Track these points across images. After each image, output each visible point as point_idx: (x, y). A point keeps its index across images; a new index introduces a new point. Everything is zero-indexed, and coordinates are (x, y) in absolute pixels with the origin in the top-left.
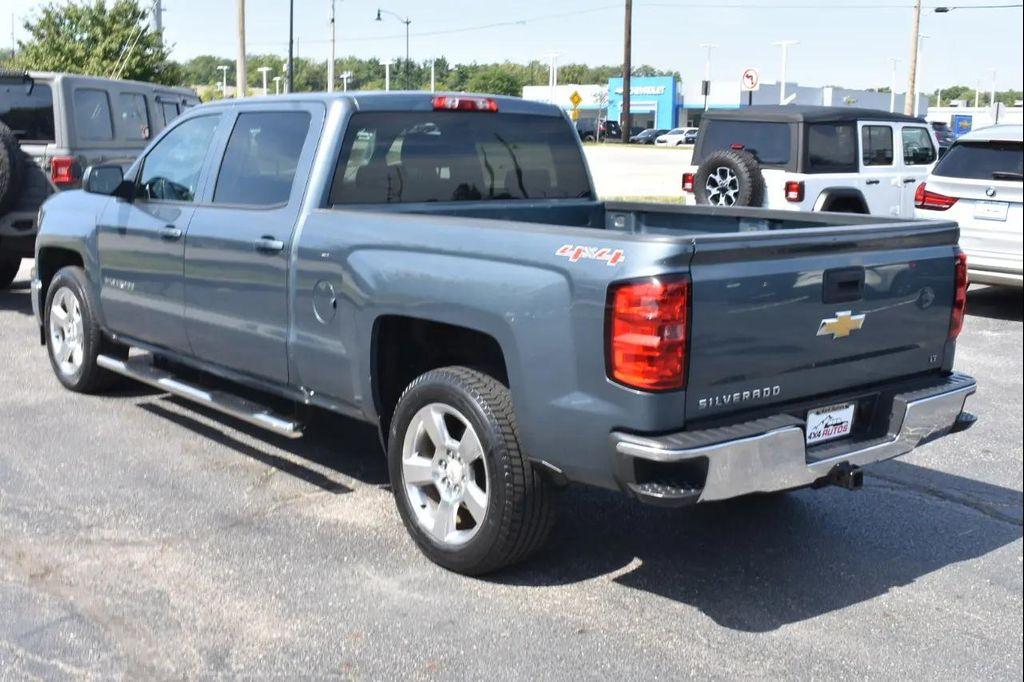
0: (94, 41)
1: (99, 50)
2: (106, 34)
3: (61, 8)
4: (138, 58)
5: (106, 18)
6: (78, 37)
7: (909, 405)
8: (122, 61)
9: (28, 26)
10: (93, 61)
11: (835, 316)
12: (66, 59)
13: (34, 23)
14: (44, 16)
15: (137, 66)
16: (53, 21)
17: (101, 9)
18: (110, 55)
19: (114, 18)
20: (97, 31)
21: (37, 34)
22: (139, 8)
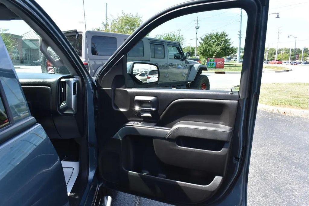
0: (215, 41)
1: (216, 44)
2: (218, 40)
5: (218, 36)
8: (220, 46)
9: (201, 39)
10: (214, 46)
12: (208, 46)
13: (203, 38)
14: (205, 37)
15: (224, 47)
16: (207, 38)
17: (217, 35)
18: (218, 44)
19: (220, 36)
20: (216, 39)
21: (203, 40)
22: (226, 34)
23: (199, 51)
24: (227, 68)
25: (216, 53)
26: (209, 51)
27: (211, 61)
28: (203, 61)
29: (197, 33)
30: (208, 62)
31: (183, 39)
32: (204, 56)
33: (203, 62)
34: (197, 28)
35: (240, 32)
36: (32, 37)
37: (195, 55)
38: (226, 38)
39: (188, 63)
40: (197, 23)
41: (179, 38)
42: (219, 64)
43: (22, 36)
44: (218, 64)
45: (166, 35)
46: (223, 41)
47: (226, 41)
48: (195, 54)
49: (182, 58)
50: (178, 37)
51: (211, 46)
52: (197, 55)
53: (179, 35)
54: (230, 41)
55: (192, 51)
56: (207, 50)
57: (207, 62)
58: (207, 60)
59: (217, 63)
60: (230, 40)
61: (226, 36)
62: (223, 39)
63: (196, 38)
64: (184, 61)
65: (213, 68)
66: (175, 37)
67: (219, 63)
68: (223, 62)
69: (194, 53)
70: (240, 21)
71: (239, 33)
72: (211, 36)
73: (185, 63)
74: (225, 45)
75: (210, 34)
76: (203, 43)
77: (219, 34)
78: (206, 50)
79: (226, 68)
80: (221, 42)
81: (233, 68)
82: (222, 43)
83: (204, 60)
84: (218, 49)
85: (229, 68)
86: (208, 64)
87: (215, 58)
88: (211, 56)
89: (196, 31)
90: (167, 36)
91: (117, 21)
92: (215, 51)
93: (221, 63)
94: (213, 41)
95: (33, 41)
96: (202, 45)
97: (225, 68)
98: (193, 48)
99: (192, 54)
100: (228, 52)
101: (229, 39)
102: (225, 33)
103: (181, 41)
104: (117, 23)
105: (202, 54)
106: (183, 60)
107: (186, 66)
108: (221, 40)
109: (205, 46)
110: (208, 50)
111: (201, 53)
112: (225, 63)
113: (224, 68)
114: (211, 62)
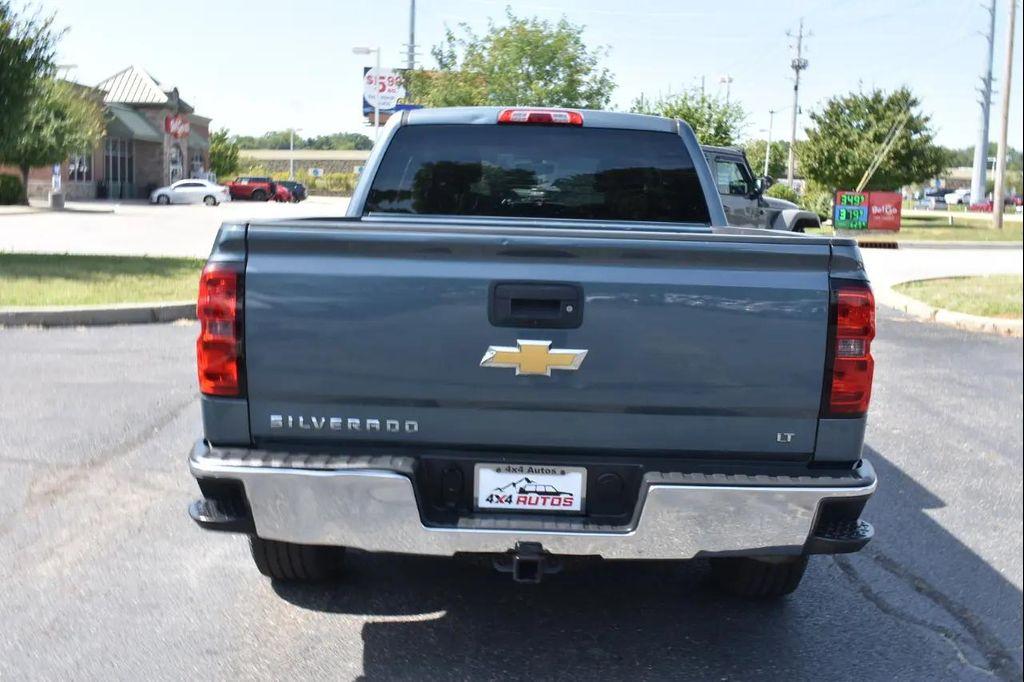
0: (868, 125)
1: (870, 134)
2: (879, 119)
3: (842, 98)
4: (904, 141)
5: (880, 108)
6: (855, 124)
7: (652, 488)
8: (888, 144)
9: (813, 117)
10: (863, 143)
11: (515, 344)
12: (840, 143)
13: (820, 113)
14: (828, 108)
15: (903, 147)
16: (835, 111)
17: (877, 99)
18: (879, 138)
19: (887, 106)
20: (871, 118)
21: (820, 122)
22: (913, 97)
23: (803, 161)
24: (915, 230)
25: (868, 174)
26: (844, 162)
27: (848, 203)
28: (820, 200)
29: (796, 88)
30: (838, 207)
31: (740, 114)
32: (824, 182)
33: (818, 207)
34: (799, 67)
35: (988, 80)
36: (138, 95)
37: (786, 177)
38: (914, 112)
39: (766, 204)
40: (799, 48)
41: (725, 113)
42: (882, 214)
43: (101, 88)
44: (877, 214)
45: (676, 102)
46: (900, 122)
47: (913, 125)
48: (789, 172)
49: (752, 193)
50: (721, 108)
51: (851, 145)
52: (795, 177)
53: (725, 102)
54: (928, 125)
55: (776, 160)
56: (837, 161)
57: (834, 207)
58: (835, 201)
59: (875, 210)
60: (927, 119)
61: (914, 103)
62: (901, 117)
63: (792, 103)
64: (756, 201)
65: (858, 228)
66: (710, 108)
67: (879, 211)
68: (898, 206)
69: (784, 168)
70: (988, 31)
71: (982, 86)
72: (854, 106)
73: (759, 205)
74: (908, 139)
75: (847, 97)
76: (818, 130)
77: (885, 96)
78: (830, 160)
79: (908, 233)
80: (892, 130)
81: (936, 232)
82: (898, 133)
83: (825, 200)
84: (880, 156)
85: (921, 230)
86: (837, 216)
87: (866, 189)
88: (850, 183)
89: (795, 77)
90: (680, 102)
91: (488, 45)
92: (868, 166)
93: (889, 210)
94: (862, 123)
95: (142, 111)
96: (816, 140)
97: (906, 229)
98: (780, 148)
99: (777, 170)
100: (920, 167)
101: (923, 117)
102: (909, 95)
103: (734, 125)
104: (485, 53)
105: (816, 174)
106: (752, 198)
107: (762, 213)
108: (894, 122)
109: (827, 144)
110: (840, 157)
111: (812, 171)
112: (905, 212)
113: (901, 229)
114: (849, 208)
